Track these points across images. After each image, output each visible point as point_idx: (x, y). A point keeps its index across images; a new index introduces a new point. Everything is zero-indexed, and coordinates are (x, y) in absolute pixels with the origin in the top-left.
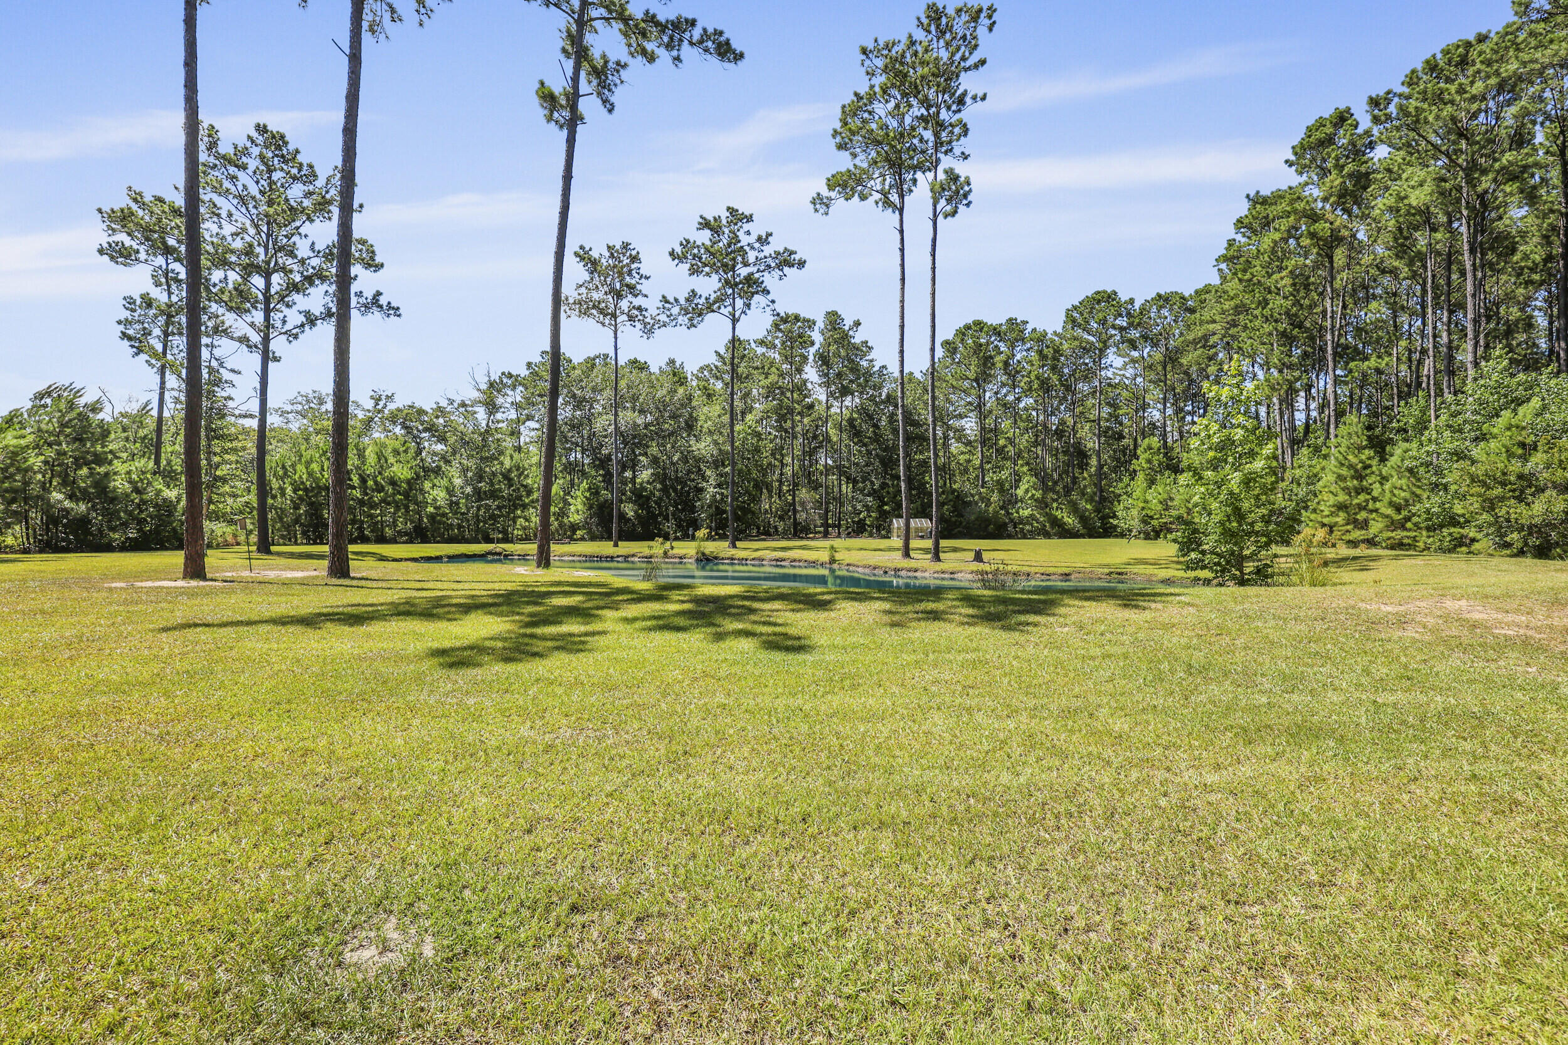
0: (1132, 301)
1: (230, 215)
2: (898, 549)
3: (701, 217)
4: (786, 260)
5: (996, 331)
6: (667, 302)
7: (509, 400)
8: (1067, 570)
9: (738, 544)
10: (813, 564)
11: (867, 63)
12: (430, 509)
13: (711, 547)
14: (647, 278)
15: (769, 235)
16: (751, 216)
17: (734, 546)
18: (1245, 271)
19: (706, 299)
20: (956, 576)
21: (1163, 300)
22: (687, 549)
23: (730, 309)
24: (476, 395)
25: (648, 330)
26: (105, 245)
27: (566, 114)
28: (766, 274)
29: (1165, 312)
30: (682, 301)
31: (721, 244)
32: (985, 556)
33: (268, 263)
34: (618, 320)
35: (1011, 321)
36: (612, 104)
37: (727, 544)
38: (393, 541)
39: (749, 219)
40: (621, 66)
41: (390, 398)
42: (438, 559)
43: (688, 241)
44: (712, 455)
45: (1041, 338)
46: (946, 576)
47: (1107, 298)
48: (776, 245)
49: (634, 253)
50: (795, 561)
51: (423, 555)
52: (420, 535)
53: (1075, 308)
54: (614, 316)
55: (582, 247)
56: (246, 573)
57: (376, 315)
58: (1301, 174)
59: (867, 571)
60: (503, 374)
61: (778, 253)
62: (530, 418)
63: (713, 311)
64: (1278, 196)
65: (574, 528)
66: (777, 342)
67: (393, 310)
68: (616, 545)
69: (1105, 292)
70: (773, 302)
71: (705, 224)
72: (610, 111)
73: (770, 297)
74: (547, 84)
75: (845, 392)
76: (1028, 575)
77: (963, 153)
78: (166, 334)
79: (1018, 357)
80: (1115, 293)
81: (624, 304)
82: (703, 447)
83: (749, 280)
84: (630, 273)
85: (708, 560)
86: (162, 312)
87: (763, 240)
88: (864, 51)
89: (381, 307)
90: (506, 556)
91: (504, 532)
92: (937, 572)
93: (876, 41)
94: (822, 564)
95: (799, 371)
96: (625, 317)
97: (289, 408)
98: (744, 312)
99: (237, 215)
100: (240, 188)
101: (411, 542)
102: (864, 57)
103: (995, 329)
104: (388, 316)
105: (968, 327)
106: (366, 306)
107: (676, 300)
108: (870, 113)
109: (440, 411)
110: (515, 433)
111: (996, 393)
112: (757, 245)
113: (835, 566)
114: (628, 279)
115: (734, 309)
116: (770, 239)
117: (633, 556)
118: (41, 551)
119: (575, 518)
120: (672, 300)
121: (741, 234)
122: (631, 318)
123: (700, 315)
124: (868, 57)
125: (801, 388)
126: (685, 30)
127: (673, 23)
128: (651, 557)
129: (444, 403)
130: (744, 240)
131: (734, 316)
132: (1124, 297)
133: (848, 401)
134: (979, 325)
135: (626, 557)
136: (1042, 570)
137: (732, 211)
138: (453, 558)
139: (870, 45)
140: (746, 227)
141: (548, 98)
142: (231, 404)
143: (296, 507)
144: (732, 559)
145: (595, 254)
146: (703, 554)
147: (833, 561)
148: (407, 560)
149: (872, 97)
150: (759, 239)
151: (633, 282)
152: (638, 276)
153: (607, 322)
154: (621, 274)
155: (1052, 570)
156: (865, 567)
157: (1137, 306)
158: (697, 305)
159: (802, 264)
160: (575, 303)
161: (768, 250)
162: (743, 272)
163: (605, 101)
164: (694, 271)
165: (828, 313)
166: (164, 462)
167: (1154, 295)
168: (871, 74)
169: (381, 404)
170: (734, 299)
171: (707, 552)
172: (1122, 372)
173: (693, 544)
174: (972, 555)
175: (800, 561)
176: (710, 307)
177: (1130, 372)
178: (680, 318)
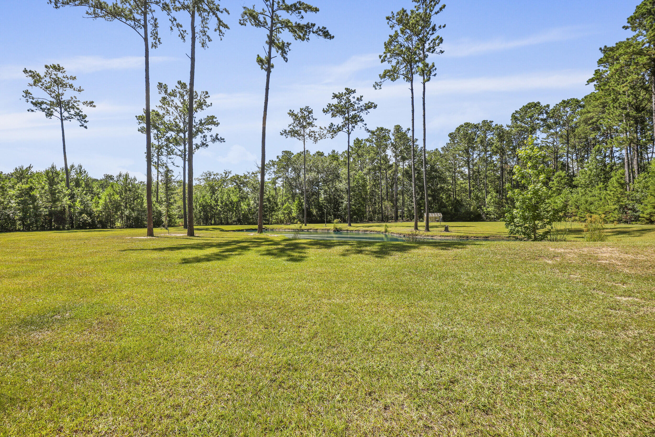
0: (548, 106)
1: (173, 113)
2: (413, 227)
3: (333, 94)
4: (370, 106)
5: (476, 127)
6: (321, 129)
7: (272, 170)
8: (487, 235)
9: (352, 224)
10: (379, 232)
11: (390, 22)
12: (243, 212)
13: (340, 226)
14: (316, 119)
15: (361, 97)
16: (355, 90)
17: (350, 225)
18: (605, 85)
19: (337, 126)
20: (433, 238)
21: (565, 103)
22: (331, 226)
23: (347, 129)
24: (258, 169)
25: (316, 140)
26: (140, 128)
27: (267, 66)
28: (361, 113)
29: (568, 109)
30: (328, 128)
31: (342, 103)
32: (450, 229)
33: (184, 129)
34: (305, 137)
35: (484, 122)
36: (287, 59)
37: (347, 224)
38: (231, 224)
39: (354, 92)
40: (289, 44)
41: (230, 172)
42: (242, 230)
43: (330, 104)
44: (346, 188)
45: (499, 128)
46: (429, 238)
47: (536, 105)
48: (365, 101)
49: (310, 110)
50: (372, 231)
51: (237, 229)
52: (239, 222)
53: (517, 112)
54: (304, 136)
55: (290, 111)
56: (168, 235)
57: (217, 143)
58: (635, 31)
59: (398, 235)
60: (270, 161)
61: (366, 104)
62: (280, 177)
63: (340, 131)
64: (619, 46)
65: (294, 218)
66: (374, 140)
67: (222, 140)
68: (306, 225)
69: (533, 103)
70: (366, 124)
71: (335, 96)
72: (286, 61)
73: (364, 123)
74: (260, 56)
75: (404, 159)
76: (467, 237)
77: (441, 51)
78: (158, 155)
79: (489, 137)
80: (539, 103)
81: (307, 131)
82: (342, 185)
83: (354, 117)
84: (309, 118)
85: (338, 231)
86: (156, 148)
87: (359, 99)
88: (388, 18)
89: (218, 139)
90: (266, 229)
91: (268, 220)
92: (426, 236)
93: (392, 13)
94: (382, 233)
95: (384, 151)
96: (307, 136)
97: (200, 178)
98: (352, 130)
99: (175, 113)
100: (175, 104)
101: (237, 225)
102: (388, 21)
103: (475, 125)
104: (221, 142)
105: (462, 126)
106: (214, 140)
107: (325, 128)
108: (397, 42)
109: (245, 177)
110: (274, 183)
111: (479, 155)
112: (357, 102)
113: (387, 233)
114: (308, 121)
115: (349, 129)
116: (362, 98)
117: (311, 229)
118: (126, 228)
119: (294, 214)
120: (324, 128)
121: (351, 98)
122: (310, 136)
123: (335, 133)
124: (390, 20)
125: (385, 159)
126: (311, 28)
127: (306, 26)
128: (317, 230)
129: (246, 173)
130: (352, 100)
131: (349, 132)
132: (543, 104)
133: (407, 163)
134: (467, 125)
135: (308, 230)
136: (475, 235)
137: (347, 89)
138: (247, 230)
139: (390, 15)
140: (353, 95)
141: (260, 61)
142: (173, 178)
143: (200, 213)
144: (348, 231)
145: (295, 113)
146: (336, 229)
147: (386, 231)
148: (231, 231)
149: (397, 35)
150: (358, 99)
151: (311, 121)
152: (312, 119)
153: (301, 138)
154: (305, 119)
155: (479, 235)
156: (397, 234)
157: (551, 107)
158: (333, 129)
159: (375, 107)
160: (289, 132)
161: (362, 103)
162: (352, 113)
163: (284, 58)
164: (333, 115)
165: (395, 126)
166: (159, 198)
167: (561, 101)
168: (392, 27)
169: (227, 175)
170: (349, 125)
171: (338, 227)
172: (546, 140)
173: (332, 225)
174: (443, 229)
175: (374, 231)
176: (339, 129)
177: (551, 140)
178: (327, 135)
